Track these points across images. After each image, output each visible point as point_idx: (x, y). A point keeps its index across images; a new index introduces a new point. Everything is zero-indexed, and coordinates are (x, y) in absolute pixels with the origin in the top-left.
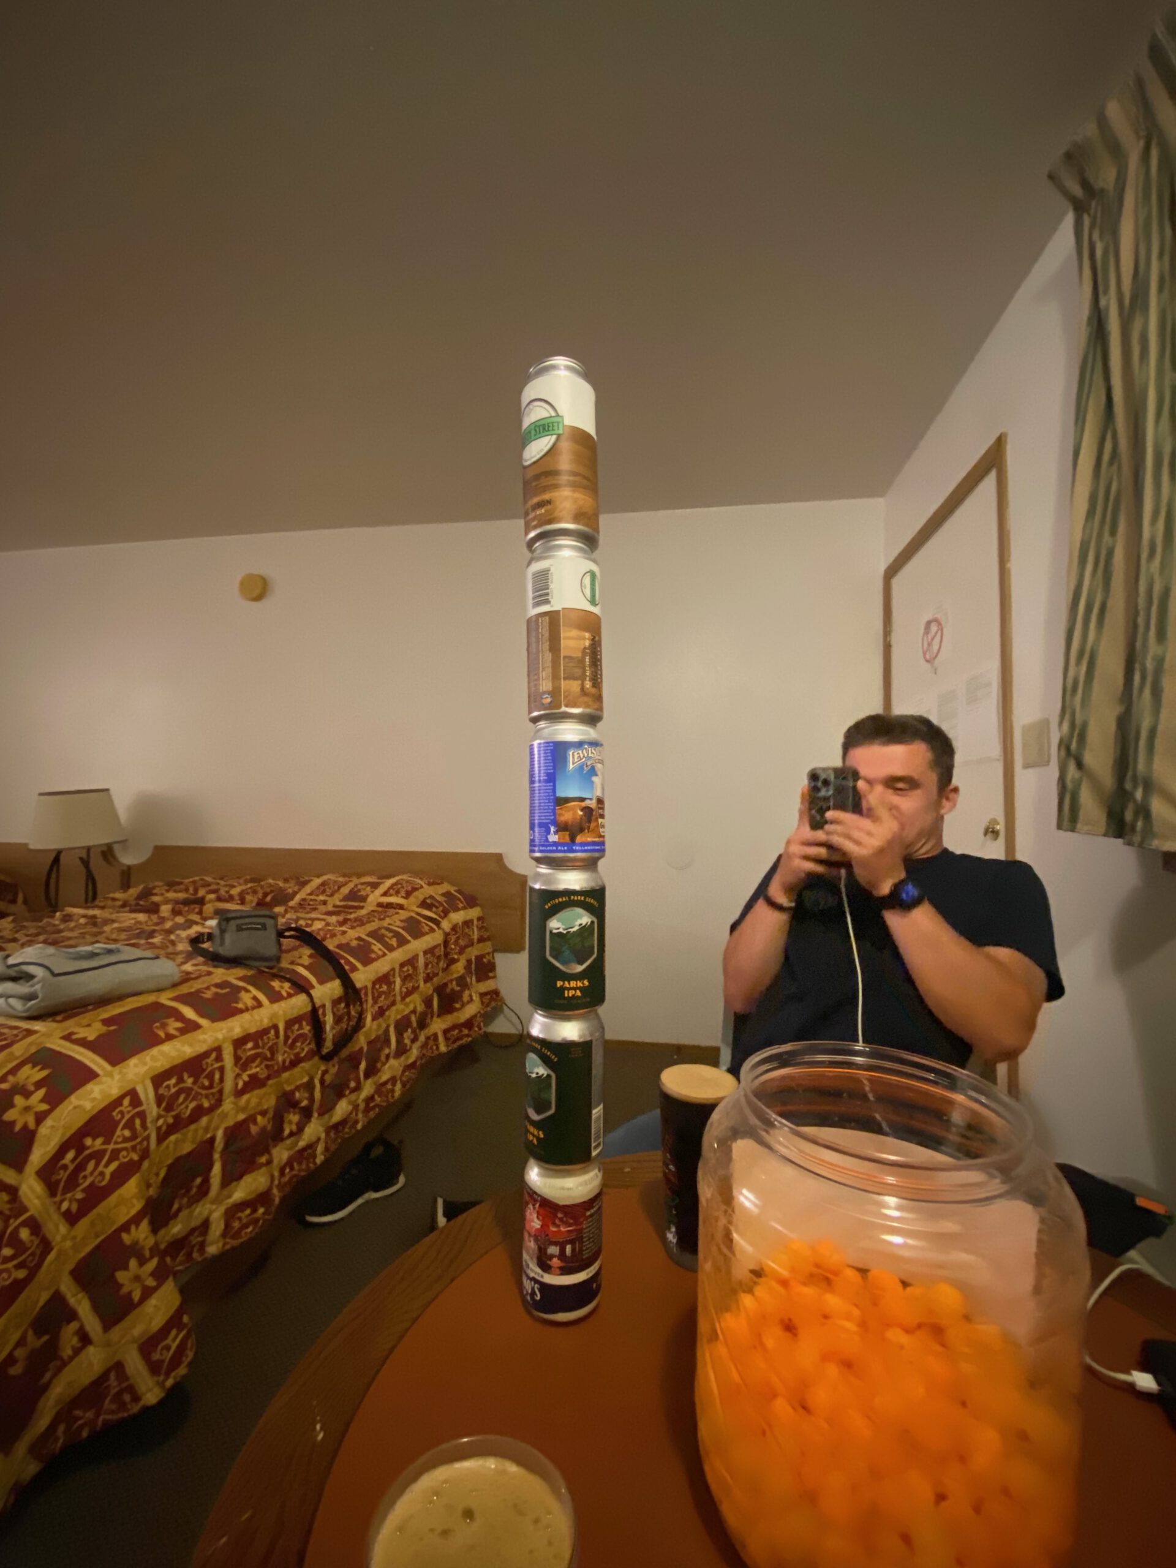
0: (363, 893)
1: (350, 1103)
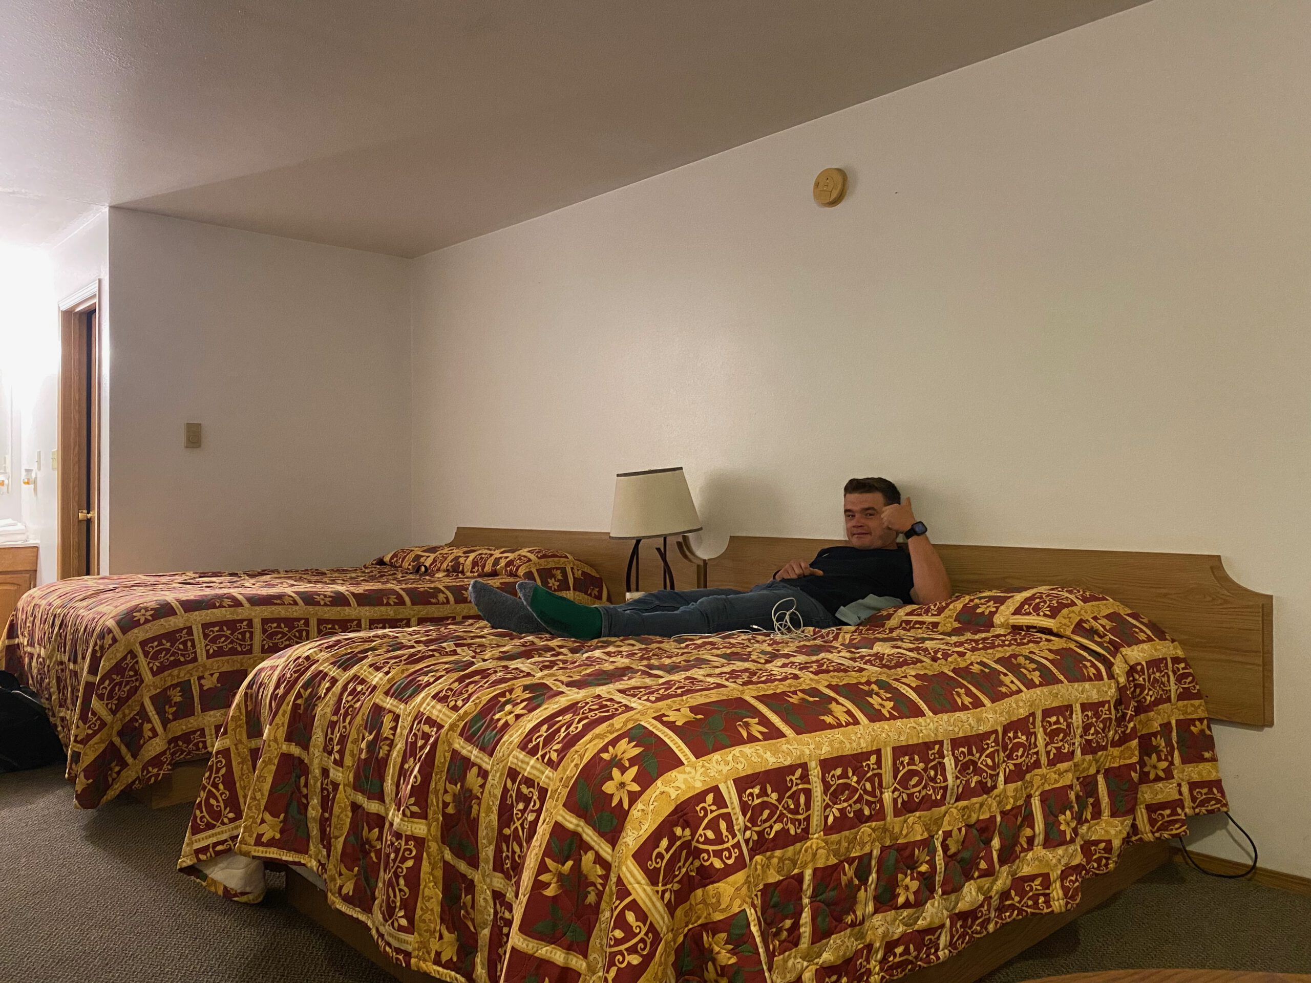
1: (980, 889)
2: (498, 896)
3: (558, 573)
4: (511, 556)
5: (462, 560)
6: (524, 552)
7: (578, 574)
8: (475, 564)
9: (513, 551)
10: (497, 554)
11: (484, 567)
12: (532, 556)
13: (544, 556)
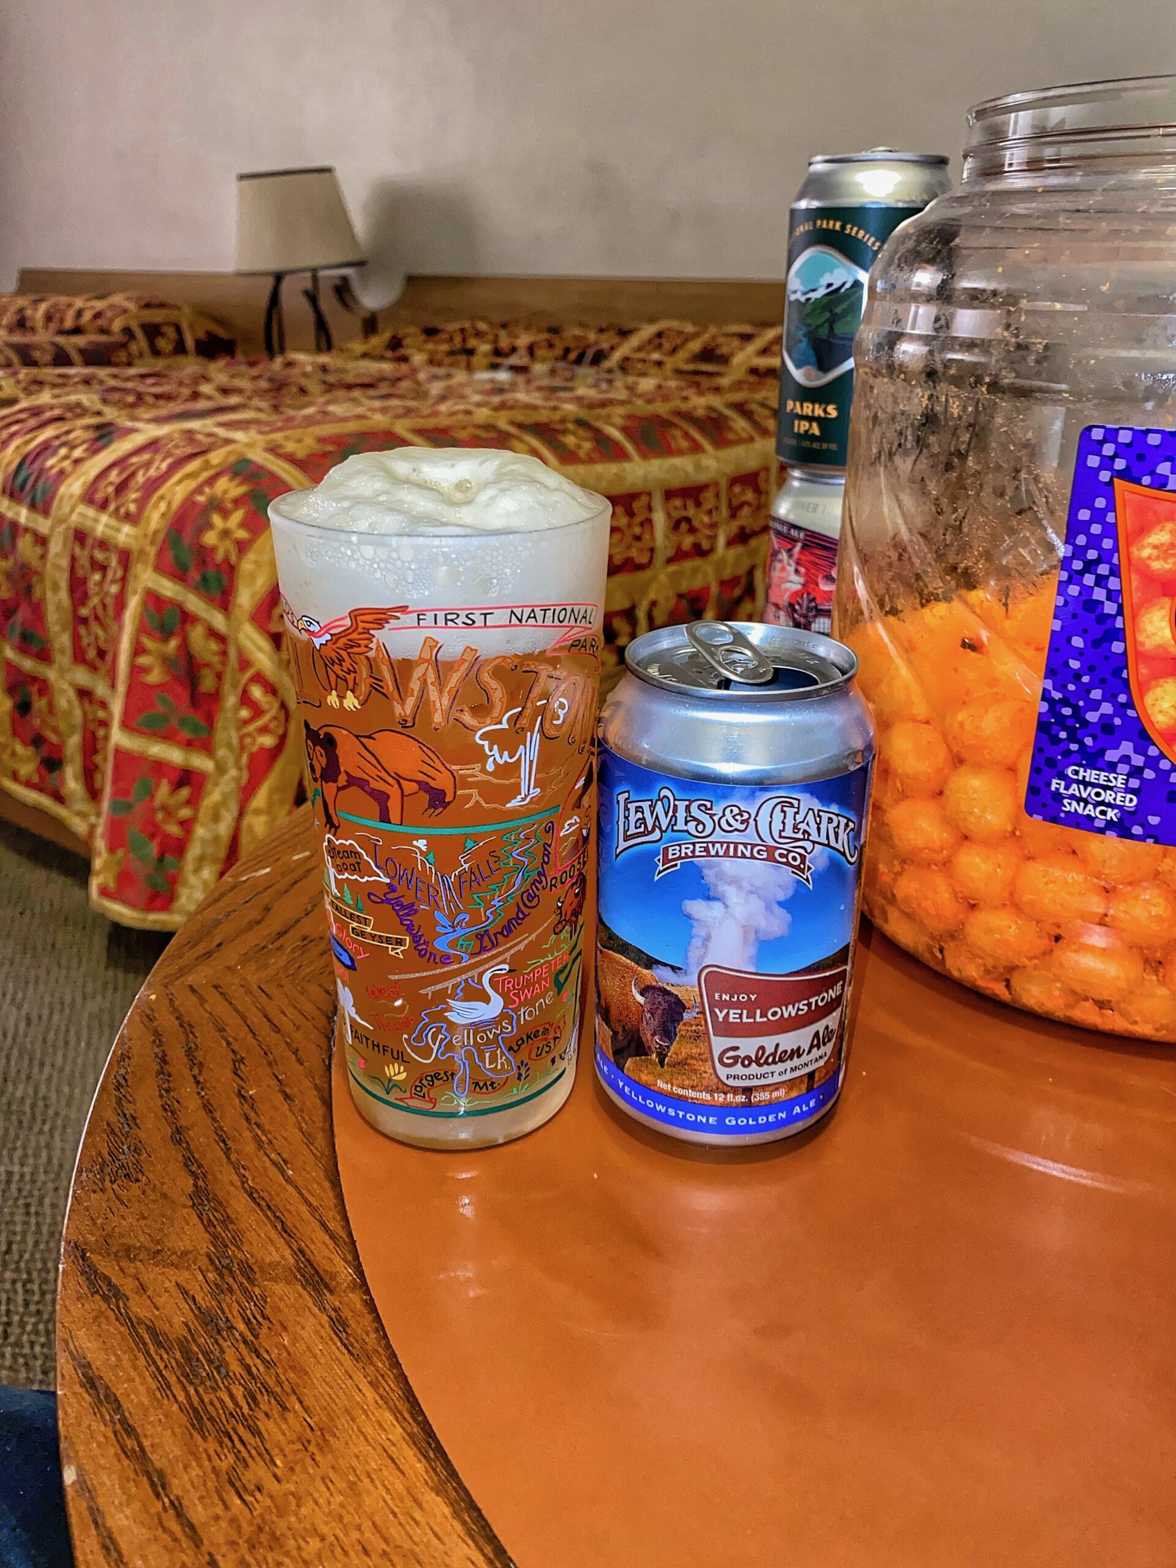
0: (724, 350)
2: (84, 694)
5: (29, 312)
7: (201, 336)
8: (49, 318)
9: (101, 297)
10: (79, 303)
11: (62, 321)
12: (131, 306)
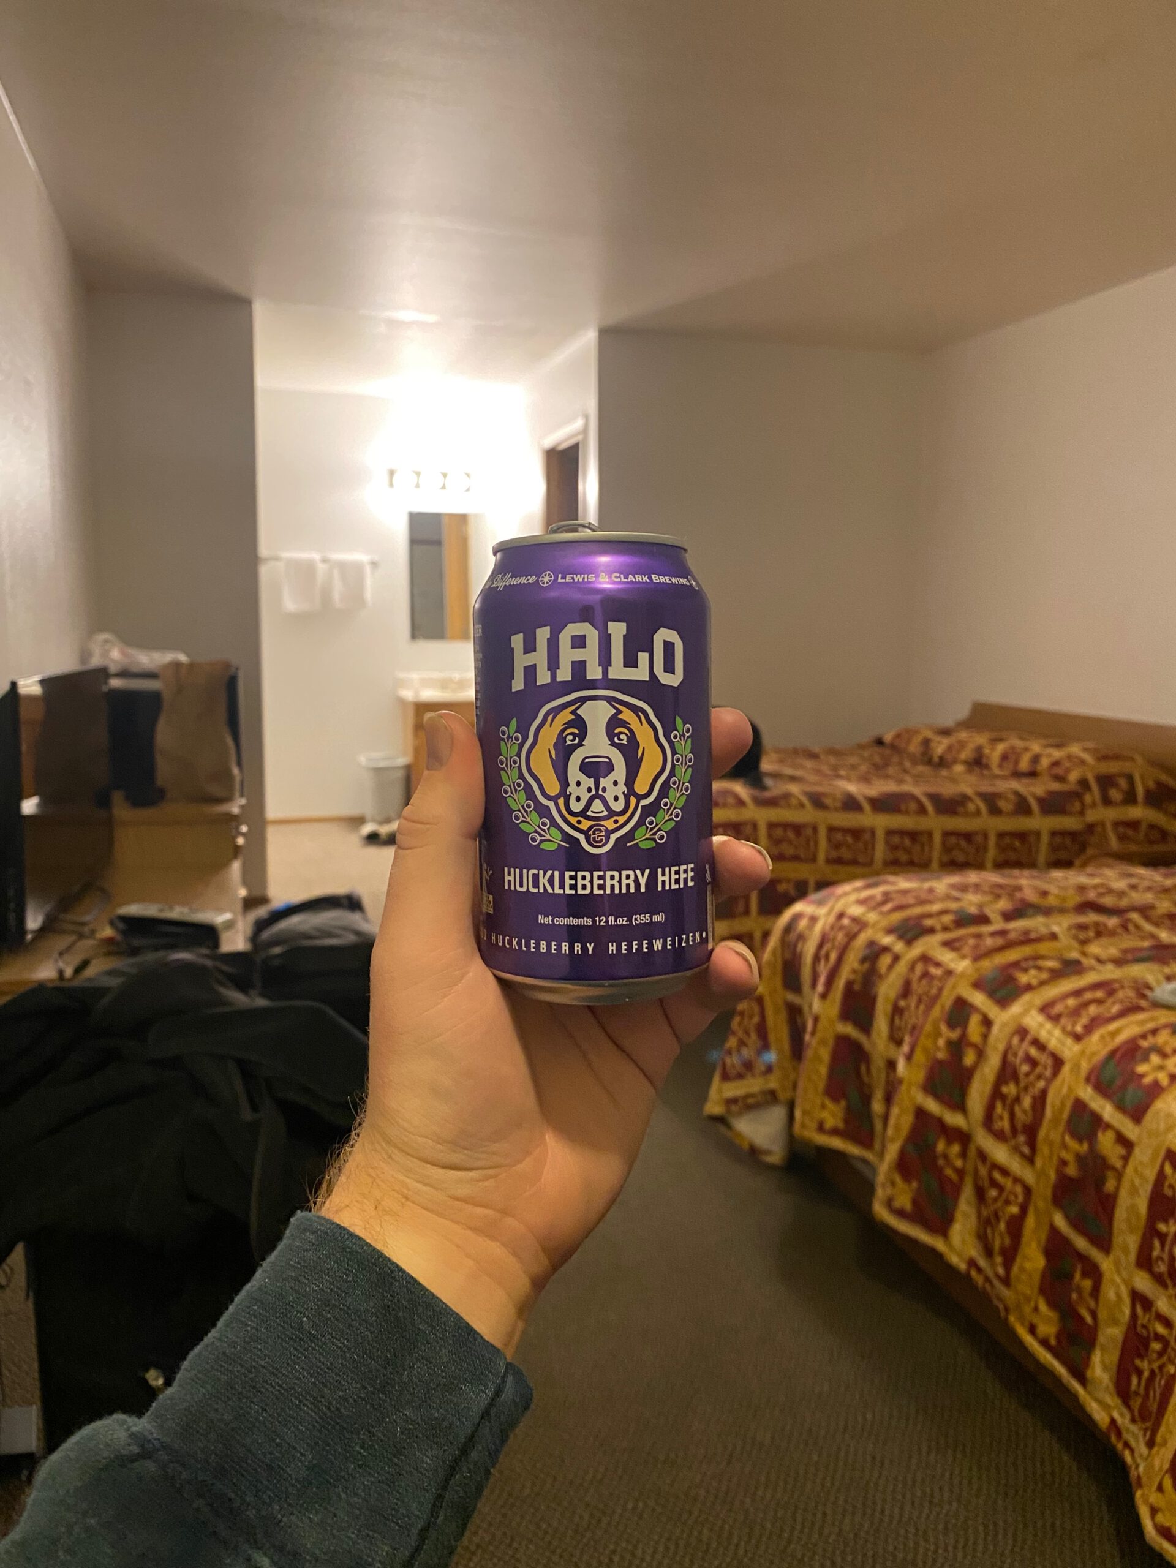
3: (1123, 783)
4: (1057, 754)
5: (987, 751)
6: (1075, 749)
7: (1151, 784)
8: (1005, 757)
9: (1059, 746)
10: (1036, 747)
11: (1017, 762)
12: (1086, 757)
13: (1105, 758)
